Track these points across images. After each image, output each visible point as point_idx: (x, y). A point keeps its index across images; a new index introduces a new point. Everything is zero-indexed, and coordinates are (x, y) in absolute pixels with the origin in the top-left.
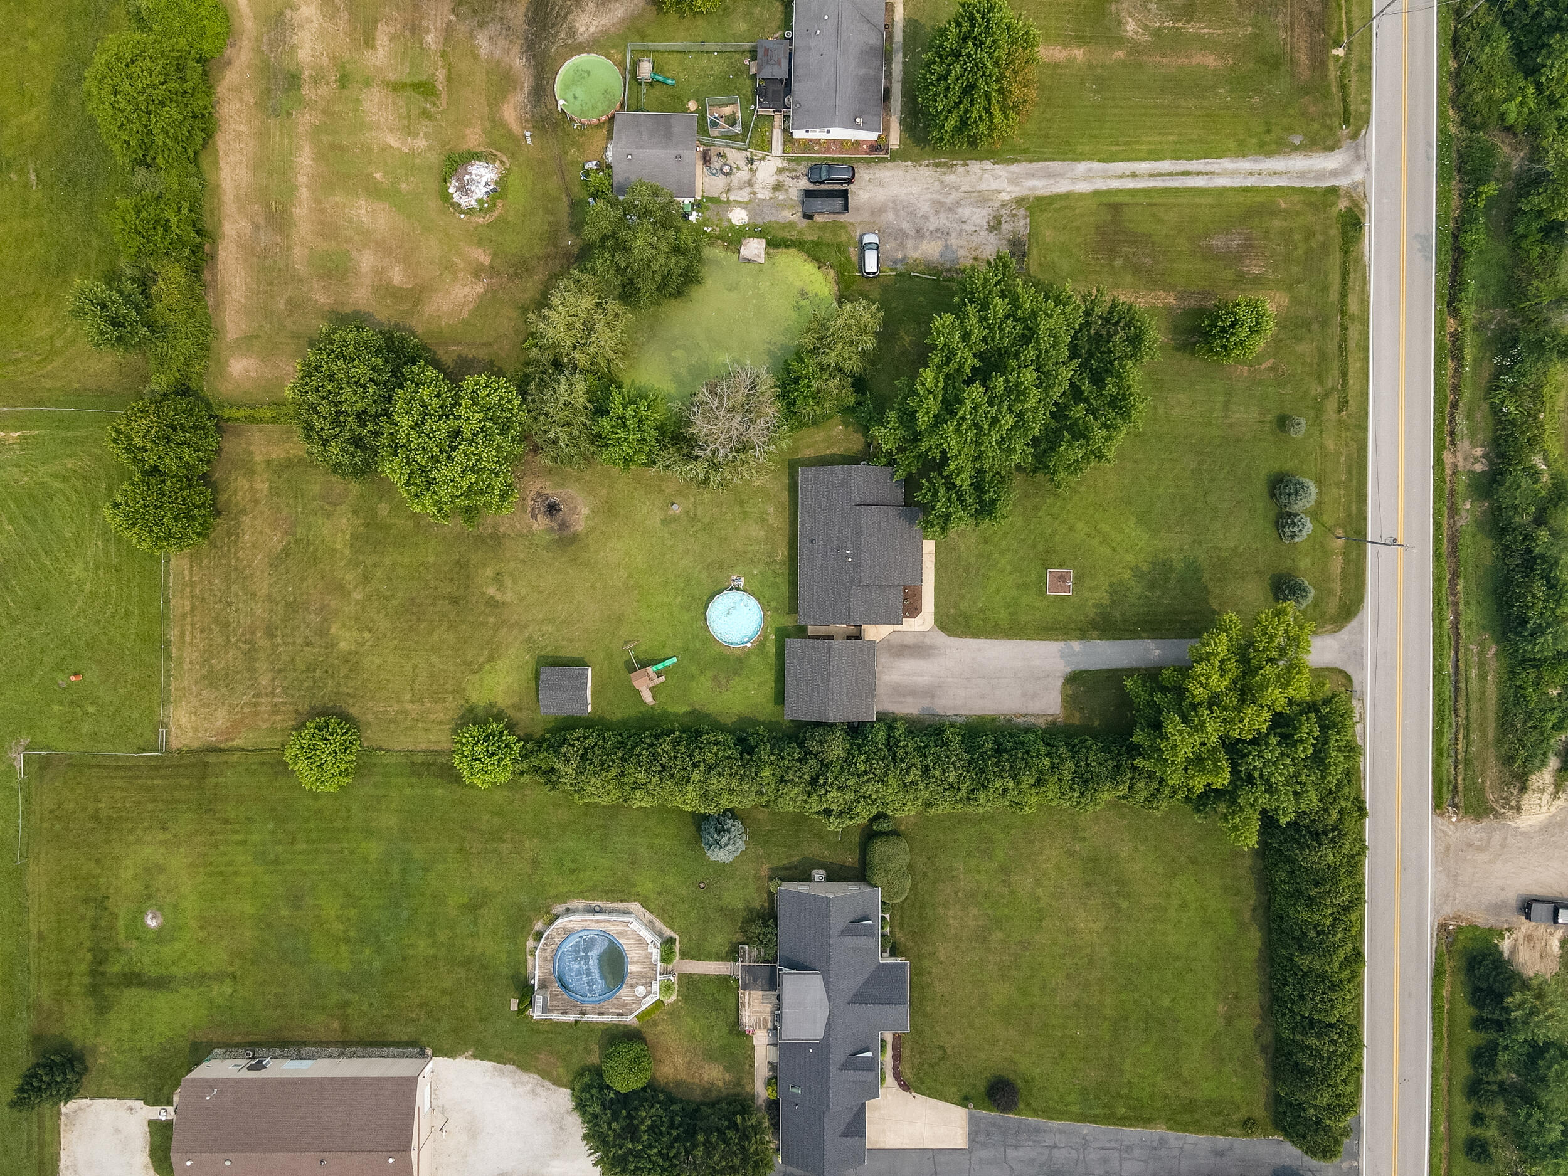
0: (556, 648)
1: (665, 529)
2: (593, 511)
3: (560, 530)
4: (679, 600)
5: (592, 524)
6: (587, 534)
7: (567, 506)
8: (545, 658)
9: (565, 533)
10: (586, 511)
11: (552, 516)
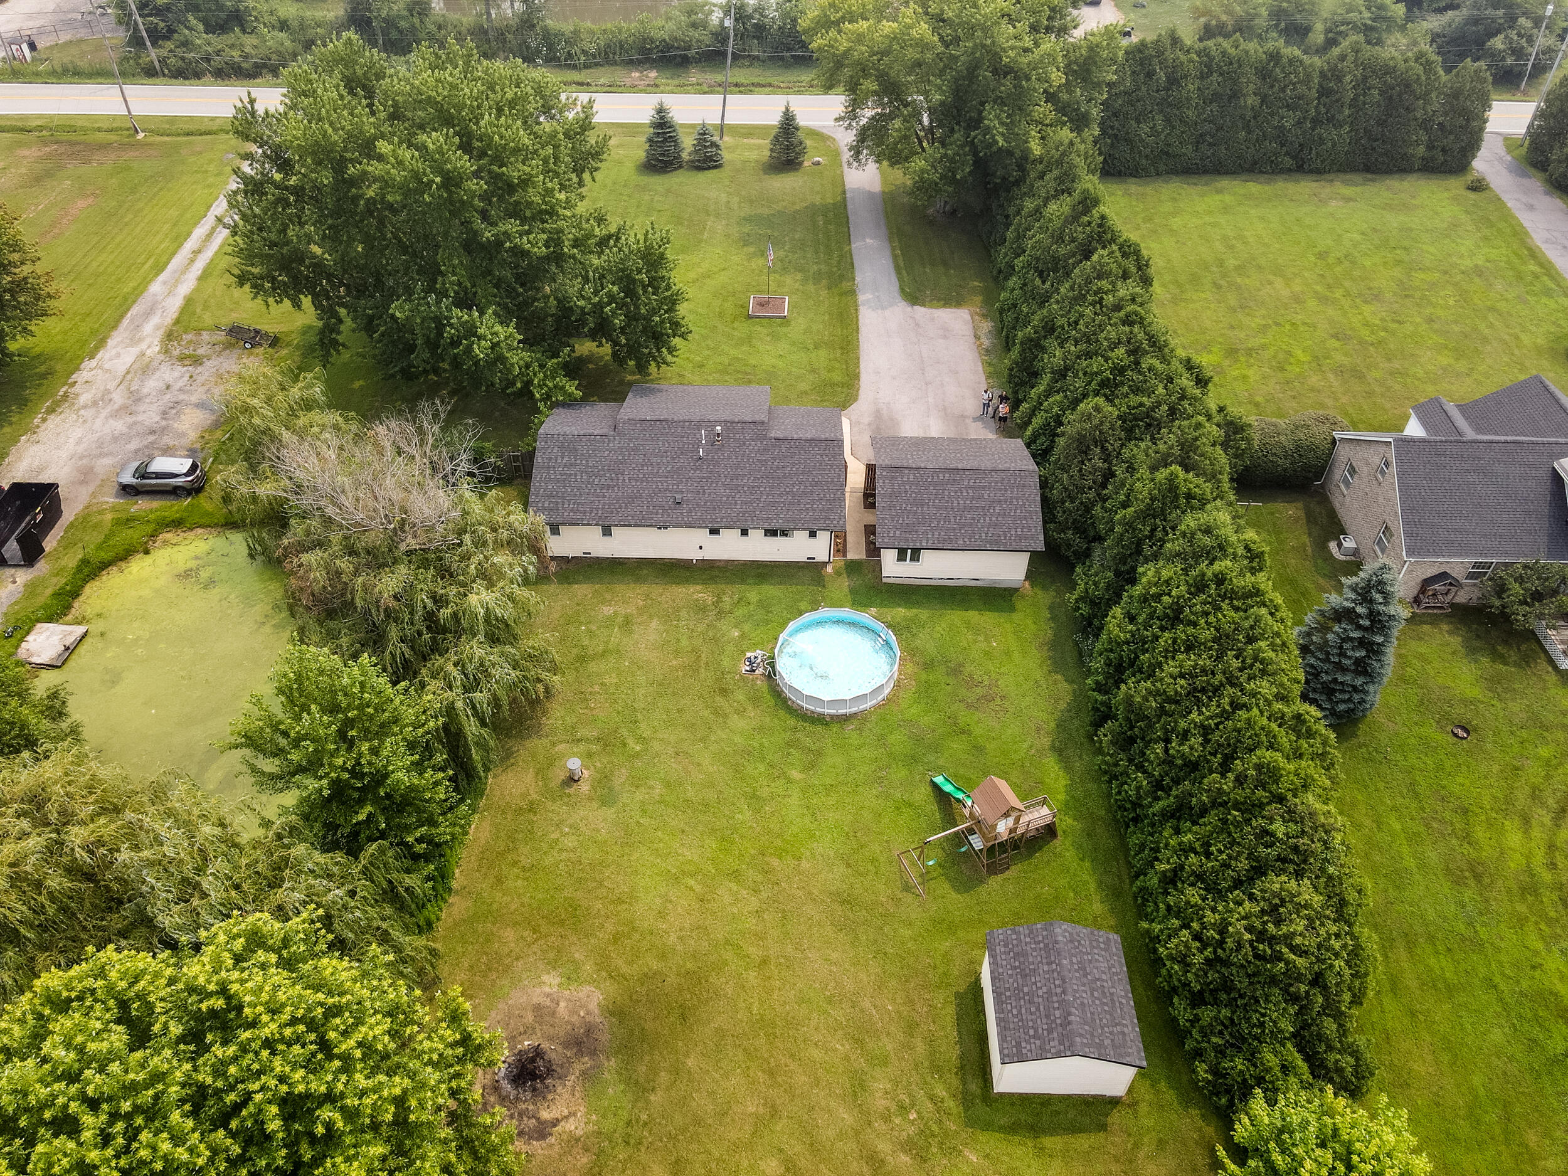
0: (935, 1068)
1: (625, 798)
2: (552, 965)
3: (593, 1053)
4: (796, 775)
5: (588, 967)
6: (616, 976)
7: (528, 1031)
8: (966, 1100)
9: (604, 1038)
10: (551, 981)
11: (550, 1072)
